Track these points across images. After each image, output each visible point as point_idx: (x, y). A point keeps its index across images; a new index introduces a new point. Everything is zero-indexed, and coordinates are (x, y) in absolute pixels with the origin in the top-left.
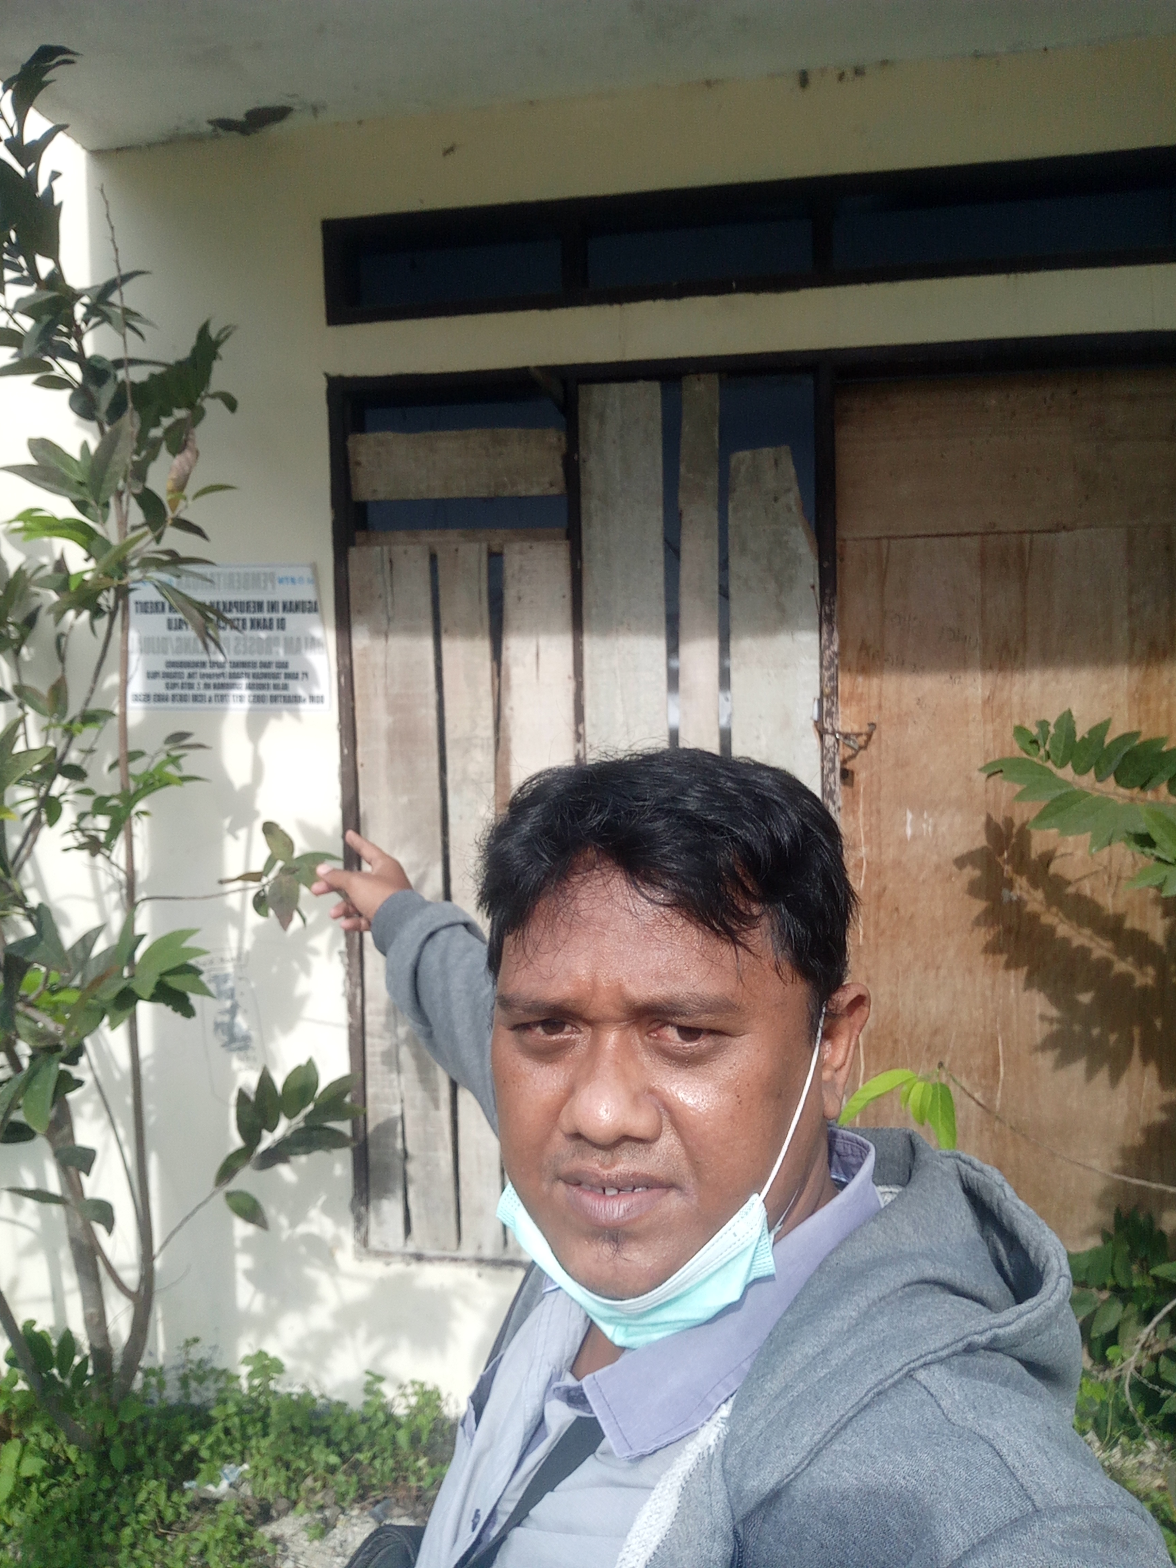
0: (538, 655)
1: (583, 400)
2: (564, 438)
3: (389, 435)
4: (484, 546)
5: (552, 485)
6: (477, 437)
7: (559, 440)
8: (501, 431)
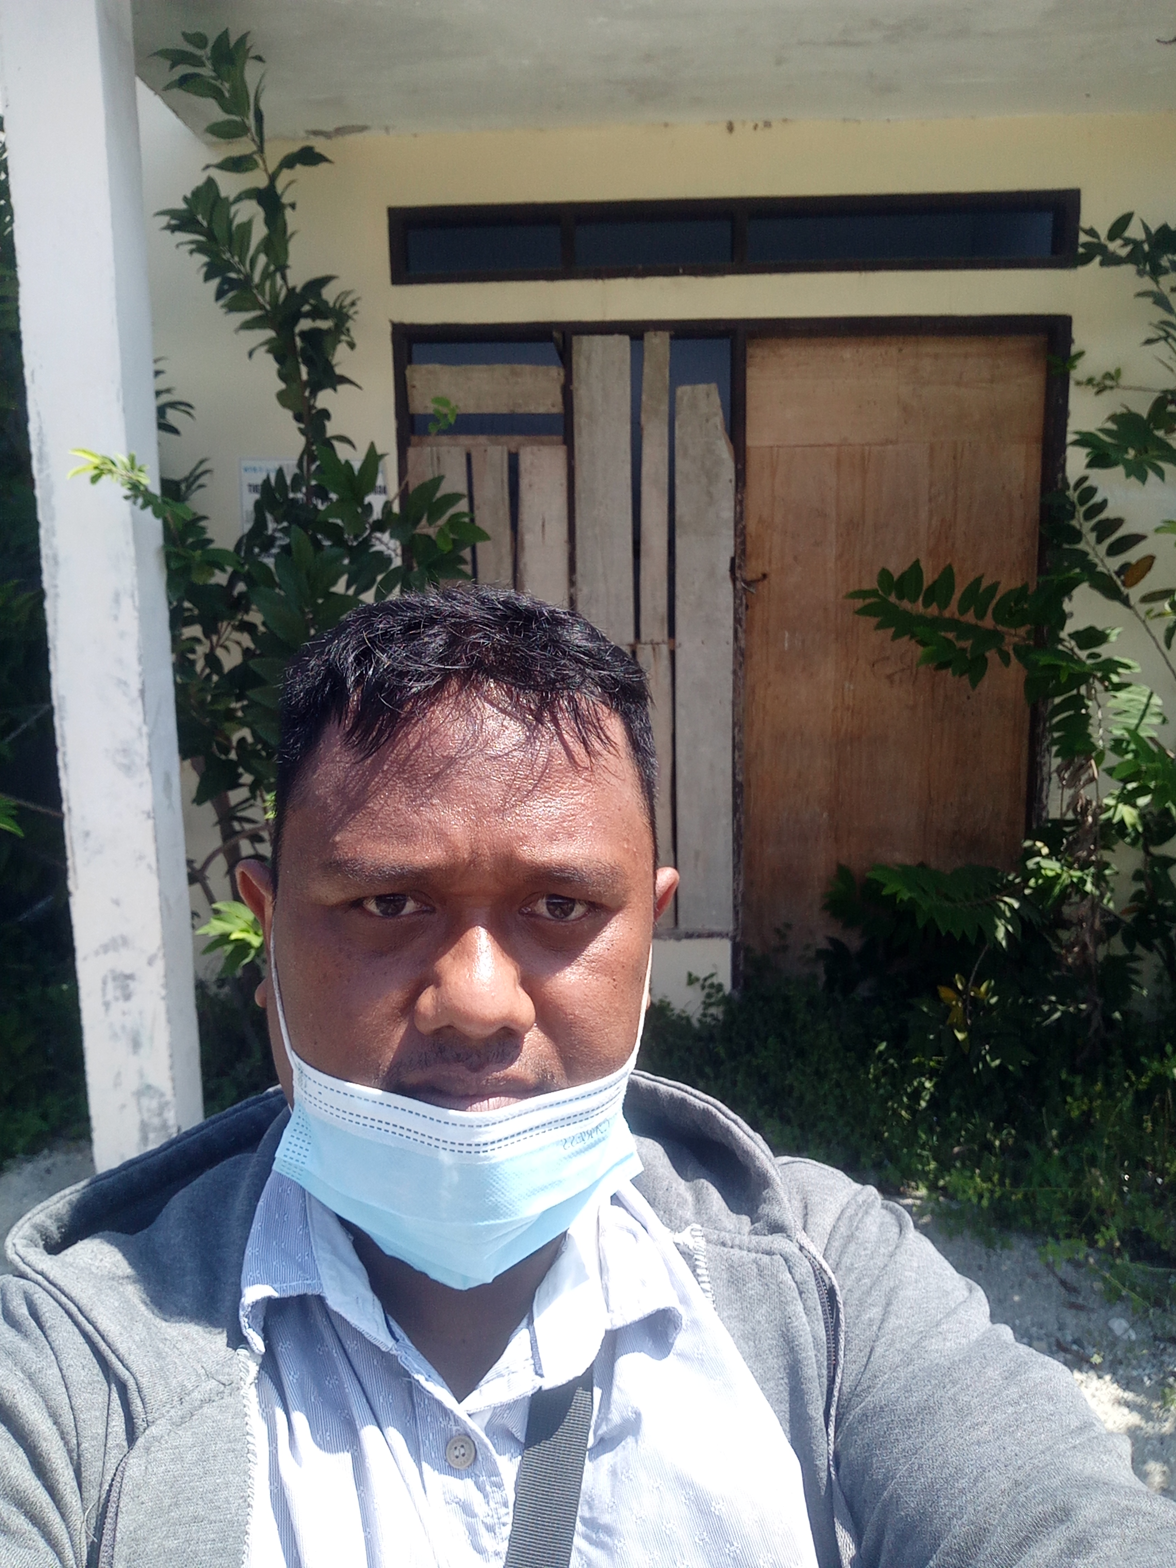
0: (543, 526)
1: (575, 347)
2: (562, 374)
3: (437, 367)
4: (505, 448)
5: (553, 406)
6: (501, 370)
7: (559, 374)
8: (518, 367)
